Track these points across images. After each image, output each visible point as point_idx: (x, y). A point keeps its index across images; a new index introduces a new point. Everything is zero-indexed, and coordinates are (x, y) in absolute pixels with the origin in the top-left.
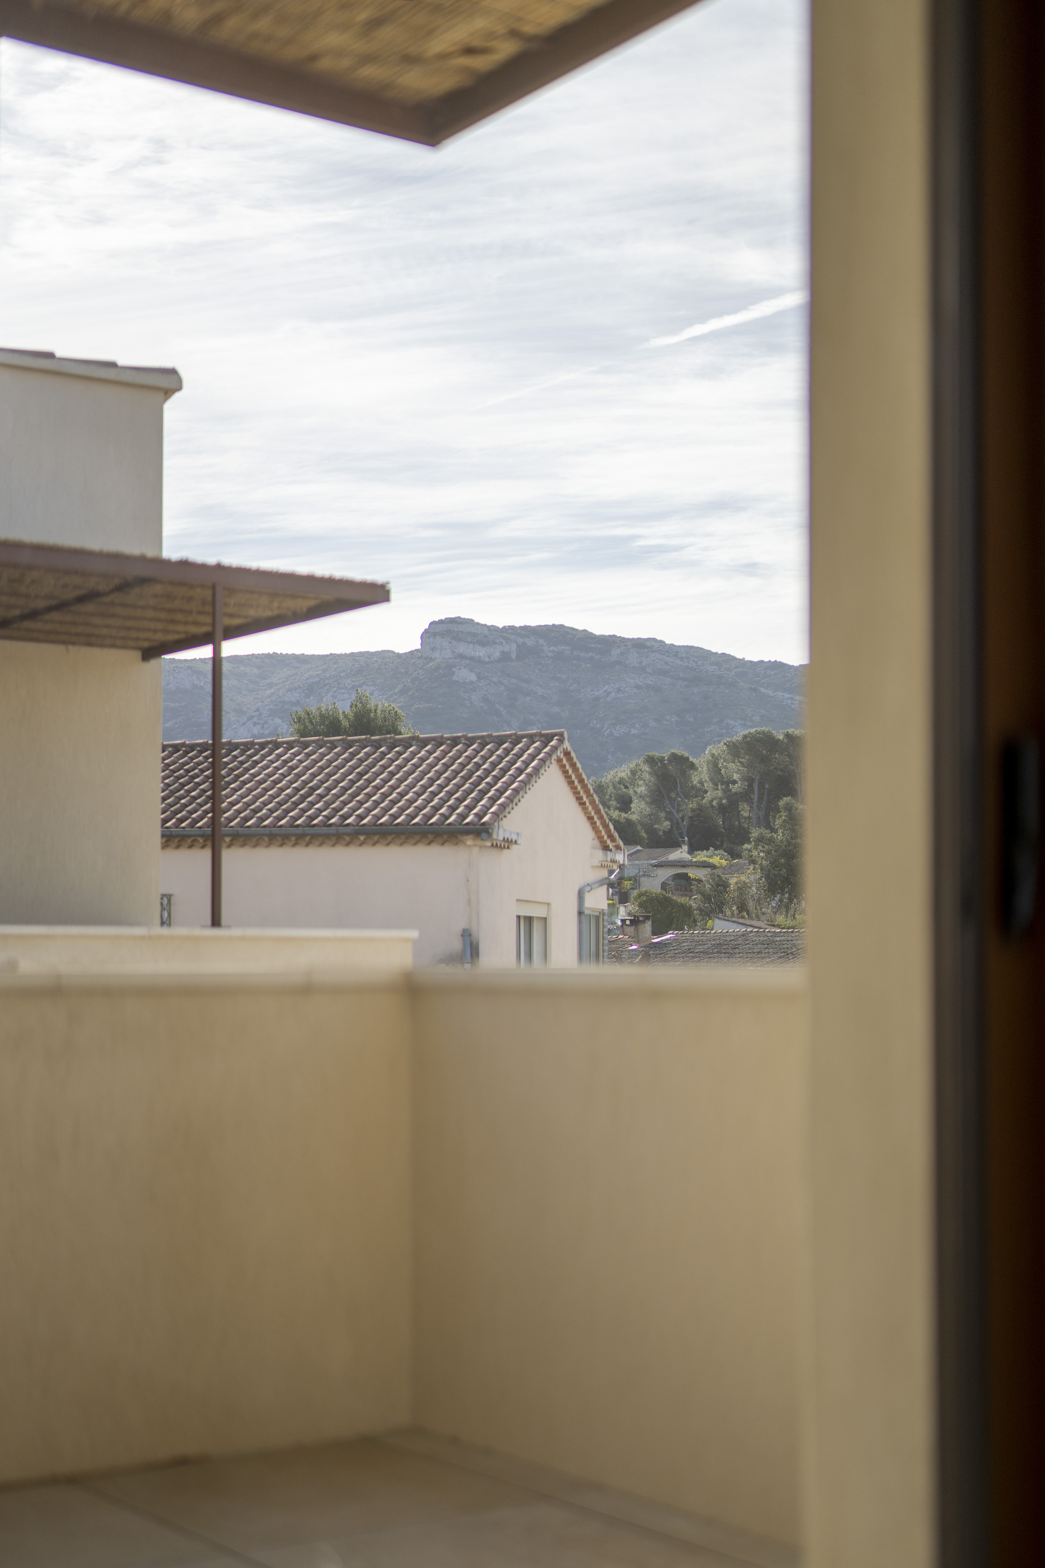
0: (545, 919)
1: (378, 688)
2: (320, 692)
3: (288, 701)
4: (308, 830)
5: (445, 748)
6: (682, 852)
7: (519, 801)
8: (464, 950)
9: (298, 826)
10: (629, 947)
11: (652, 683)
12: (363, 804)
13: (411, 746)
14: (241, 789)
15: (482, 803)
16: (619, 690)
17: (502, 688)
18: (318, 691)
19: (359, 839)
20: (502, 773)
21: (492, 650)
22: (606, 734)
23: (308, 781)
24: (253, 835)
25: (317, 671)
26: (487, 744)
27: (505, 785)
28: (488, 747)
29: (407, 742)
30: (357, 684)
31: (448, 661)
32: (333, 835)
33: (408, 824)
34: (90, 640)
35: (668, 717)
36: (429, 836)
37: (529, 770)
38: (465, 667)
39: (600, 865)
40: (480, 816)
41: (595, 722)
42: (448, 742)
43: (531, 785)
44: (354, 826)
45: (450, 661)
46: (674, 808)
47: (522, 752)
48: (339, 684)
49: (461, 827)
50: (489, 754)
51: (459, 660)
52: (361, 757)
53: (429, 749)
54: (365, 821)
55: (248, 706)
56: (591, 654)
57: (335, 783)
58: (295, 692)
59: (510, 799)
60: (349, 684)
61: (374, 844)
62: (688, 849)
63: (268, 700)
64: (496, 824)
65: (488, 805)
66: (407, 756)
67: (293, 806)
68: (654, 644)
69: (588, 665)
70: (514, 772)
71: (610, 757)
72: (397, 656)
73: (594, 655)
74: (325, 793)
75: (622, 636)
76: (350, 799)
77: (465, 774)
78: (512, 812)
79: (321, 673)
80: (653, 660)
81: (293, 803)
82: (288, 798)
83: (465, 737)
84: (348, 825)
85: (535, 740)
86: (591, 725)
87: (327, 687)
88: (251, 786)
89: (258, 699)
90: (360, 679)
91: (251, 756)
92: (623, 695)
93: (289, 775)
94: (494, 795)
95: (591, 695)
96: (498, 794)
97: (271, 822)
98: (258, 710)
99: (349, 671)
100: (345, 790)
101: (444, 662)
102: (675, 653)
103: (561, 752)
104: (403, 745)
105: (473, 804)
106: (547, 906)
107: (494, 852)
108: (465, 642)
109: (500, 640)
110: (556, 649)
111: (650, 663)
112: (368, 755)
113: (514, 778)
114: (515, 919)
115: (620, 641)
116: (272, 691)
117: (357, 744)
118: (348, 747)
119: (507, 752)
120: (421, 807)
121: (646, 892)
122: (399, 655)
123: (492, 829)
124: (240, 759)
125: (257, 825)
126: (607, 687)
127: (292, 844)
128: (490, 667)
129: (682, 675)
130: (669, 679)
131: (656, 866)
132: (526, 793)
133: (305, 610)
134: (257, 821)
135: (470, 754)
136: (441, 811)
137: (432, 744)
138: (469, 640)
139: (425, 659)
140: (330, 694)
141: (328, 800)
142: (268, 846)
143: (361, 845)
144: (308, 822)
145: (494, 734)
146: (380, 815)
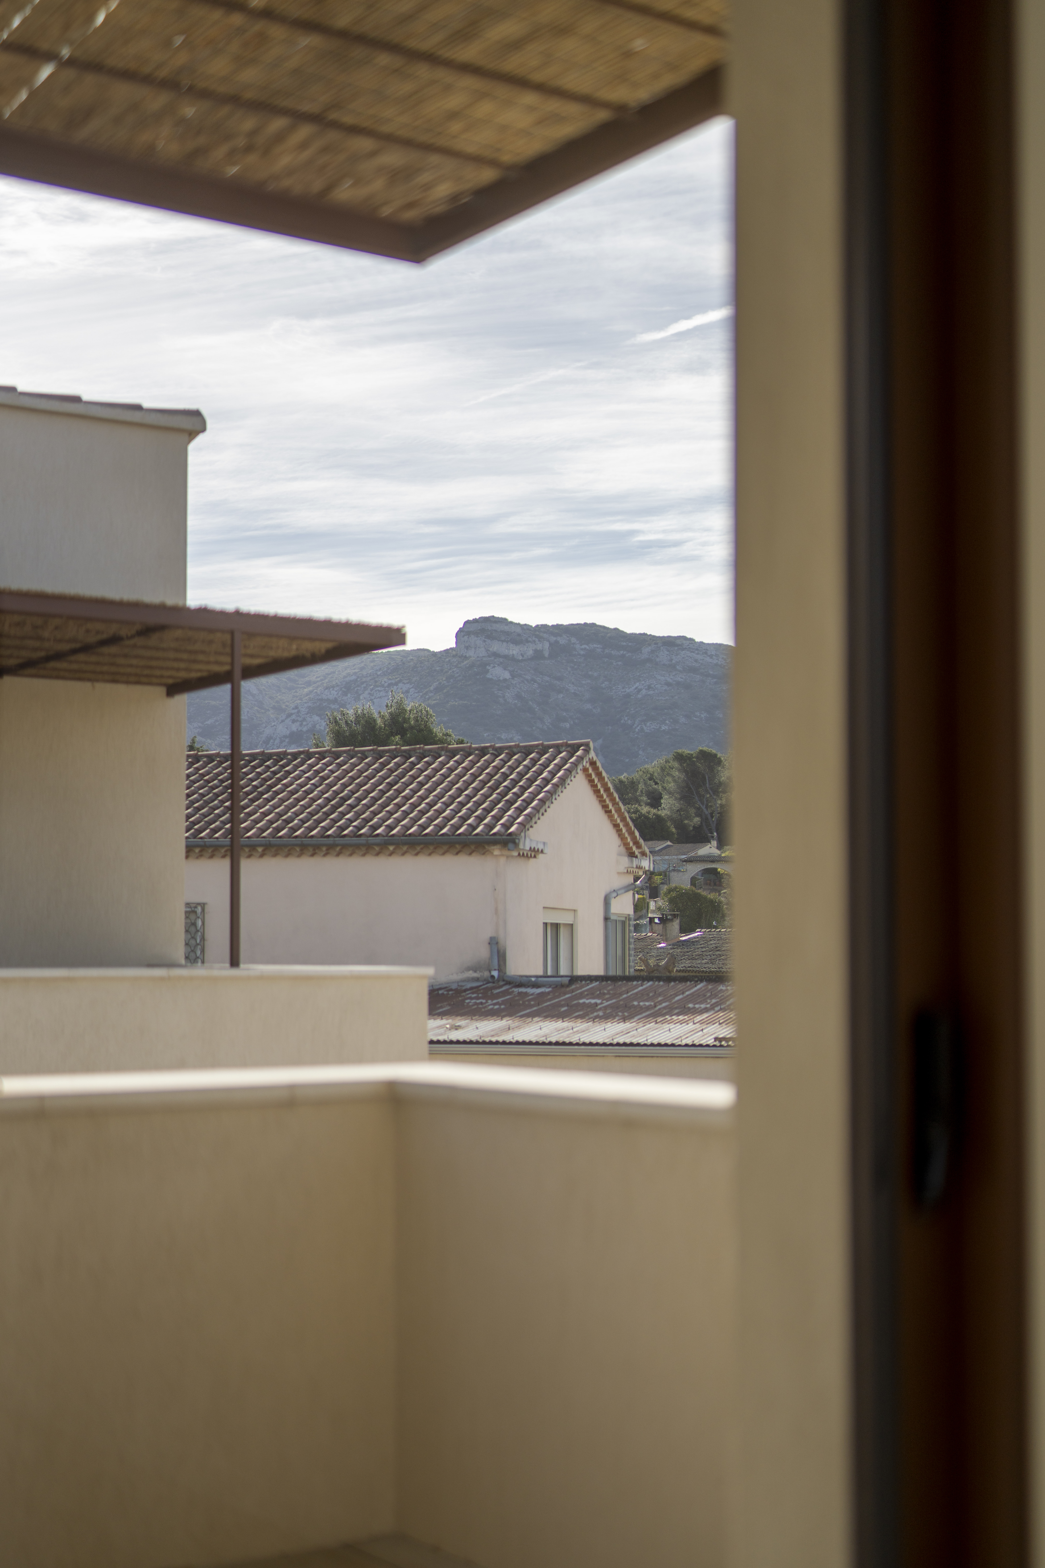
0: (572, 925)
1: (413, 686)
2: (357, 690)
3: (326, 698)
4: (339, 840)
5: (473, 758)
6: (711, 847)
7: (546, 811)
8: (491, 958)
9: (329, 836)
10: (658, 945)
11: (682, 680)
12: (393, 815)
13: (440, 757)
14: (273, 799)
15: (509, 813)
16: (649, 688)
17: (536, 685)
18: (356, 689)
19: (388, 849)
20: (528, 783)
21: (526, 649)
22: (637, 730)
23: (339, 791)
24: (285, 846)
25: (354, 669)
26: (515, 754)
27: (532, 795)
28: (515, 757)
29: (435, 752)
30: (393, 681)
31: (482, 659)
32: (363, 845)
33: (436, 835)
34: (115, 678)
35: (698, 714)
36: (457, 846)
37: (555, 780)
38: (498, 665)
39: (626, 871)
40: (507, 826)
41: (626, 718)
42: (477, 752)
43: (557, 795)
44: (384, 836)
45: (484, 659)
46: (703, 804)
47: (548, 762)
48: (376, 682)
49: (488, 837)
50: (516, 764)
51: (492, 658)
52: (391, 767)
53: (458, 759)
54: (394, 832)
55: (287, 704)
56: (622, 652)
57: (366, 794)
58: (333, 690)
59: (537, 809)
60: (385, 682)
61: (403, 854)
62: (717, 844)
63: (307, 698)
64: (523, 834)
65: (515, 816)
66: (436, 766)
67: (324, 817)
68: (684, 642)
69: (620, 663)
70: (541, 782)
71: (641, 752)
72: (433, 655)
73: (625, 652)
74: (355, 803)
75: (653, 634)
76: (380, 809)
77: (493, 784)
78: (538, 821)
79: (359, 672)
80: (683, 658)
81: (324, 813)
82: (319, 808)
83: (493, 747)
84: (378, 835)
85: (561, 750)
86: (622, 721)
87: (365, 685)
88: (283, 796)
89: (297, 697)
90: (397, 677)
91: (283, 766)
92: (653, 692)
93: (320, 786)
94: (520, 805)
95: (622, 692)
96: (525, 804)
97: (302, 833)
98: (296, 708)
99: (385, 669)
100: (375, 800)
101: (479, 661)
102: (704, 651)
103: (587, 762)
104: (432, 756)
105: (500, 814)
106: (572, 913)
107: (521, 862)
108: (499, 641)
109: (533, 639)
110: (588, 648)
111: (680, 661)
112: (398, 765)
113: (541, 788)
114: (541, 926)
115: (650, 639)
116: (311, 688)
117: (387, 754)
118: (378, 757)
119: (534, 762)
120: (449, 818)
121: (676, 888)
122: (434, 654)
123: (519, 839)
124: (273, 769)
125: (289, 836)
126: (638, 684)
127: (323, 853)
128: (523, 665)
129: (711, 673)
130: (698, 676)
131: (685, 861)
132: (552, 803)
133: (323, 651)
134: (288, 831)
135: (498, 764)
136: (469, 822)
137: (461, 754)
138: (503, 638)
139: (460, 657)
140: (367, 692)
141: (358, 810)
142: (299, 856)
143: (390, 855)
144: (338, 832)
145: (521, 744)
146: (409, 825)
